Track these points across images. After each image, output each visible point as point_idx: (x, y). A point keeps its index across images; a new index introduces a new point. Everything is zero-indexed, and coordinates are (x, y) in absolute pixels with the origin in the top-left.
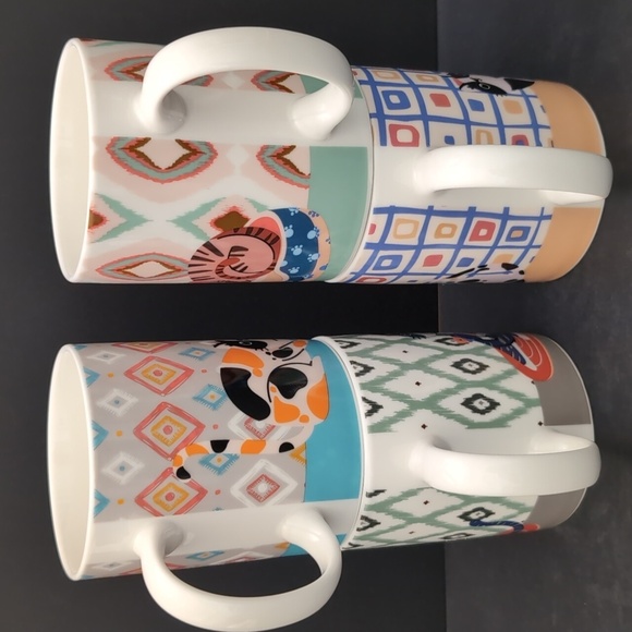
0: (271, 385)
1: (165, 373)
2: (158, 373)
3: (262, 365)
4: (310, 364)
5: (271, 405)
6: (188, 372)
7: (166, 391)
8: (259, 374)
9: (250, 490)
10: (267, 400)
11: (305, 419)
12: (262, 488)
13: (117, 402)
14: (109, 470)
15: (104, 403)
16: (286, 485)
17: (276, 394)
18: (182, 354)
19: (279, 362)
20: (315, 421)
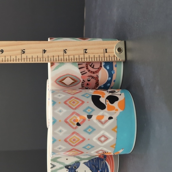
0: (107, 100)
1: (76, 102)
2: (74, 102)
3: (105, 95)
4: (120, 95)
5: (106, 106)
6: (83, 102)
7: (75, 109)
8: (103, 97)
9: (99, 139)
10: (105, 104)
11: (117, 110)
12: (103, 139)
13: (60, 111)
14: (56, 131)
15: (56, 111)
16: (110, 138)
17: (108, 102)
18: (82, 96)
19: (110, 94)
20: (120, 111)
